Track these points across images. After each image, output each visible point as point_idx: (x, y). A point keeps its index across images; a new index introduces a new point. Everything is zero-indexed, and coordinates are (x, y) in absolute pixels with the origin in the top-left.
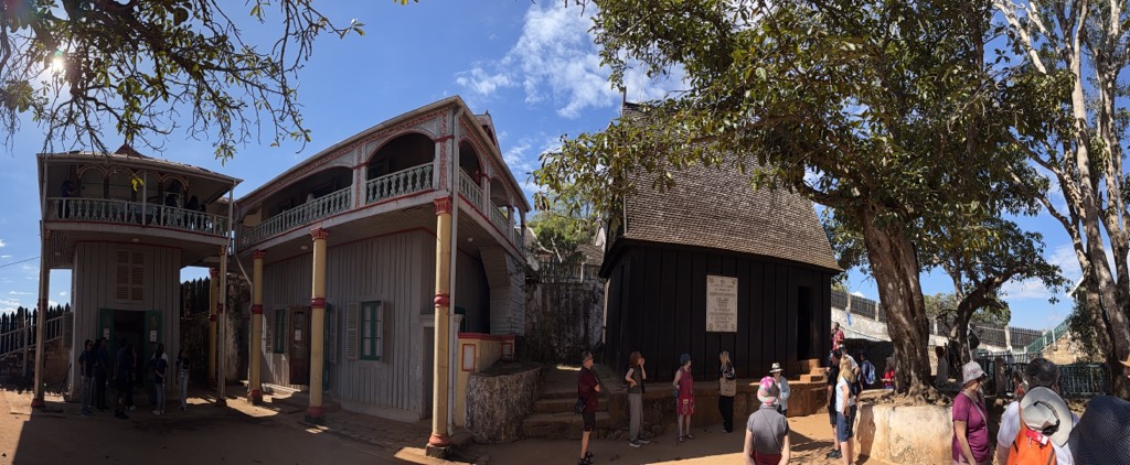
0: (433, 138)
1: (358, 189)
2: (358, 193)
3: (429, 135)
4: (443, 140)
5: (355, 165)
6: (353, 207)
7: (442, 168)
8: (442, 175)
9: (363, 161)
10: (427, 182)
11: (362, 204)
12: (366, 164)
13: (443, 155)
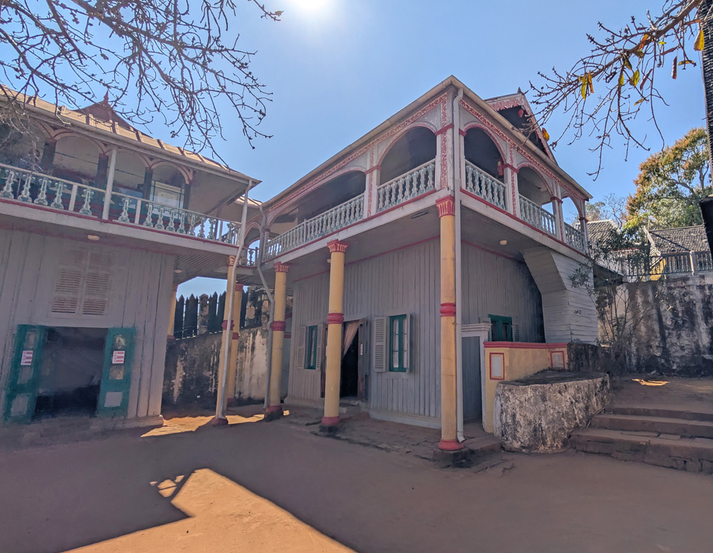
0: (434, 131)
1: (370, 195)
2: (370, 201)
3: (431, 127)
4: (443, 131)
5: (368, 169)
6: (365, 216)
7: (444, 165)
8: (444, 172)
9: (375, 165)
10: (430, 182)
11: (373, 213)
12: (377, 167)
13: (444, 149)
